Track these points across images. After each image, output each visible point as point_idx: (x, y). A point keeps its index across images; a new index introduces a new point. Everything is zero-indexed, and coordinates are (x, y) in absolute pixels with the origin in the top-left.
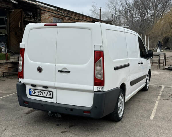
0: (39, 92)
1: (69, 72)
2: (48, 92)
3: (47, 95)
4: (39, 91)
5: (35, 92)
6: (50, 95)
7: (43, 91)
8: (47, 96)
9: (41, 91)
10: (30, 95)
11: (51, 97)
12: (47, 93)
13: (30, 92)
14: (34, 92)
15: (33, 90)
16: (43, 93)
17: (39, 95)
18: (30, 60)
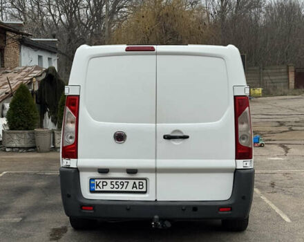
0: (114, 183)
1: (187, 137)
2: (137, 182)
3: (133, 187)
4: (115, 181)
5: (105, 184)
6: (141, 187)
7: (124, 181)
8: (135, 190)
9: (120, 181)
10: (92, 191)
11: (144, 190)
12: (135, 183)
13: (91, 185)
14: (101, 185)
15: (98, 181)
16: (123, 185)
17: (114, 189)
18: (92, 120)
